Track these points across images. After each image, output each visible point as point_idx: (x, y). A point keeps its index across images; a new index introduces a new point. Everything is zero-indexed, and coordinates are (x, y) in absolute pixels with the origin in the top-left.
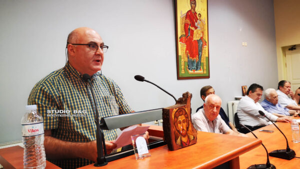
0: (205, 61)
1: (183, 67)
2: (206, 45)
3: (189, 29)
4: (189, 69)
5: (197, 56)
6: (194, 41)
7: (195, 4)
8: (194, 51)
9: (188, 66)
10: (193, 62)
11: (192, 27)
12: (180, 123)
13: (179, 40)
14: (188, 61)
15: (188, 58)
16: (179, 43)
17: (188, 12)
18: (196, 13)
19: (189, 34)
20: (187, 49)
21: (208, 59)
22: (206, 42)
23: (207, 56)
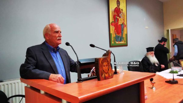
0: (125, 36)
1: (113, 40)
2: (126, 27)
3: (116, 18)
4: (116, 41)
5: (121, 33)
6: (119, 25)
7: (119, 3)
8: (119, 30)
9: (116, 39)
10: (119, 37)
11: (118, 17)
12: (104, 66)
13: (110, 24)
14: (116, 36)
15: (116, 34)
16: (111, 26)
17: (115, 8)
18: (120, 9)
19: (116, 21)
20: (115, 30)
21: (127, 35)
22: (125, 25)
23: (126, 33)
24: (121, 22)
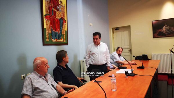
0: (65, 34)
1: (47, 36)
2: (66, 23)
3: (53, 10)
4: (53, 38)
5: (59, 30)
6: (57, 19)
8: (57, 26)
10: (56, 33)
11: (55, 9)
13: (44, 17)
14: (52, 32)
15: (52, 30)
16: (44, 19)
19: (53, 14)
20: (51, 24)
21: (67, 32)
22: (65, 21)
23: (66, 30)
24: (59, 16)
